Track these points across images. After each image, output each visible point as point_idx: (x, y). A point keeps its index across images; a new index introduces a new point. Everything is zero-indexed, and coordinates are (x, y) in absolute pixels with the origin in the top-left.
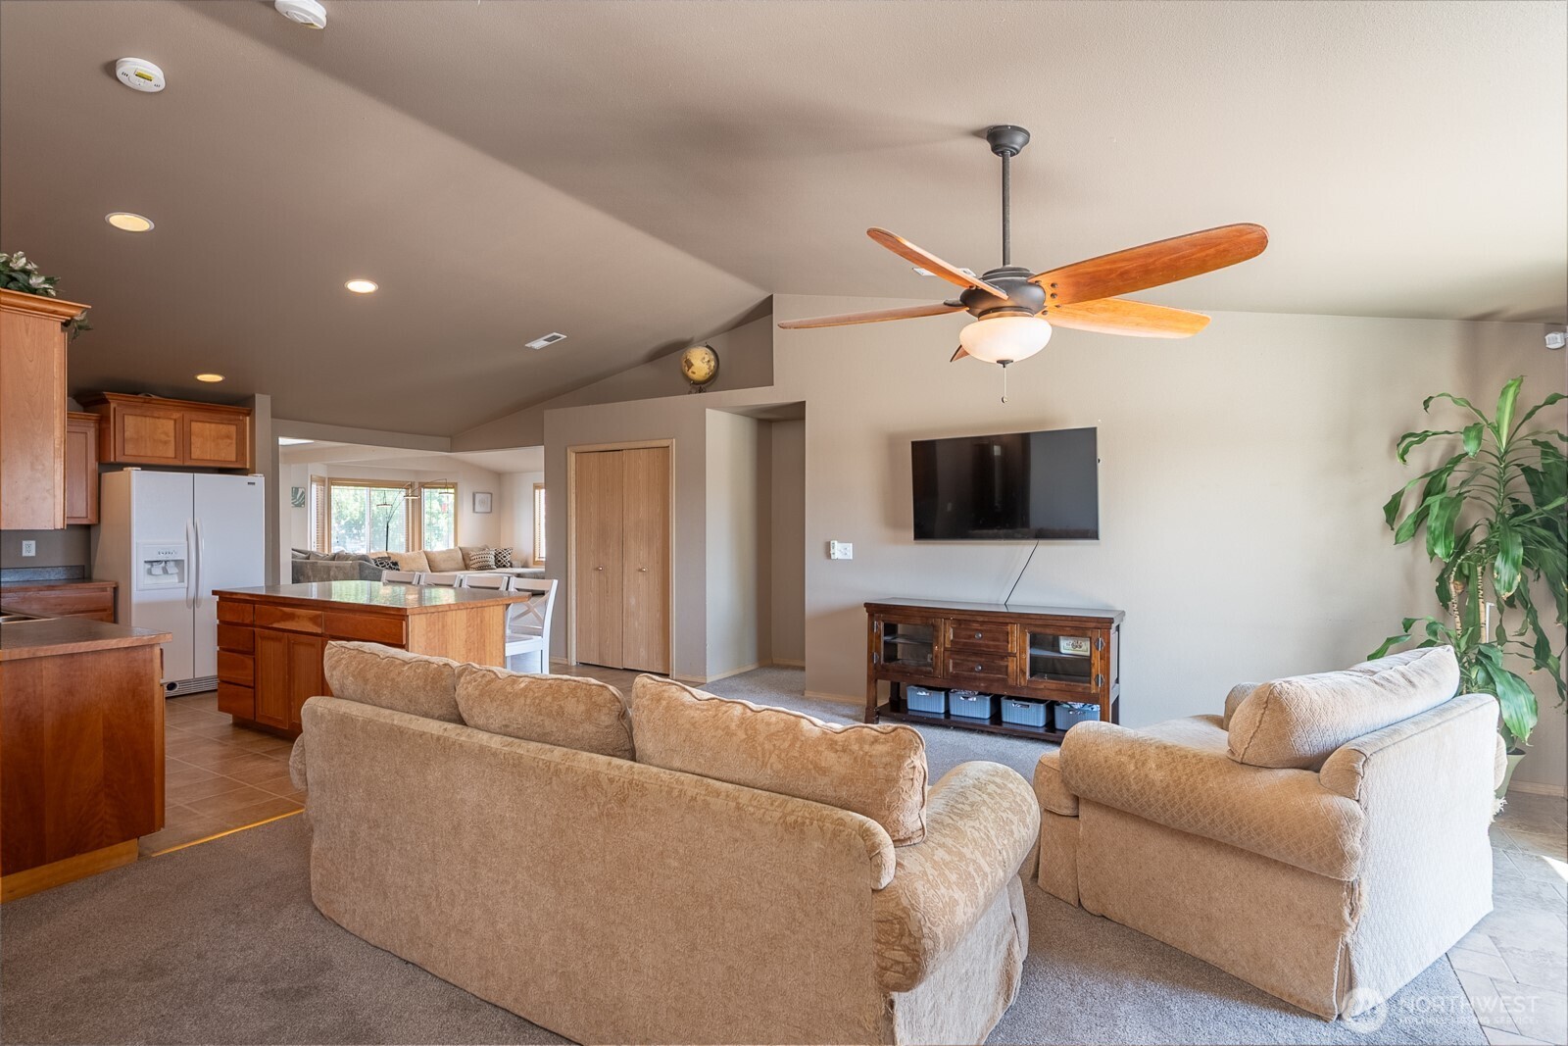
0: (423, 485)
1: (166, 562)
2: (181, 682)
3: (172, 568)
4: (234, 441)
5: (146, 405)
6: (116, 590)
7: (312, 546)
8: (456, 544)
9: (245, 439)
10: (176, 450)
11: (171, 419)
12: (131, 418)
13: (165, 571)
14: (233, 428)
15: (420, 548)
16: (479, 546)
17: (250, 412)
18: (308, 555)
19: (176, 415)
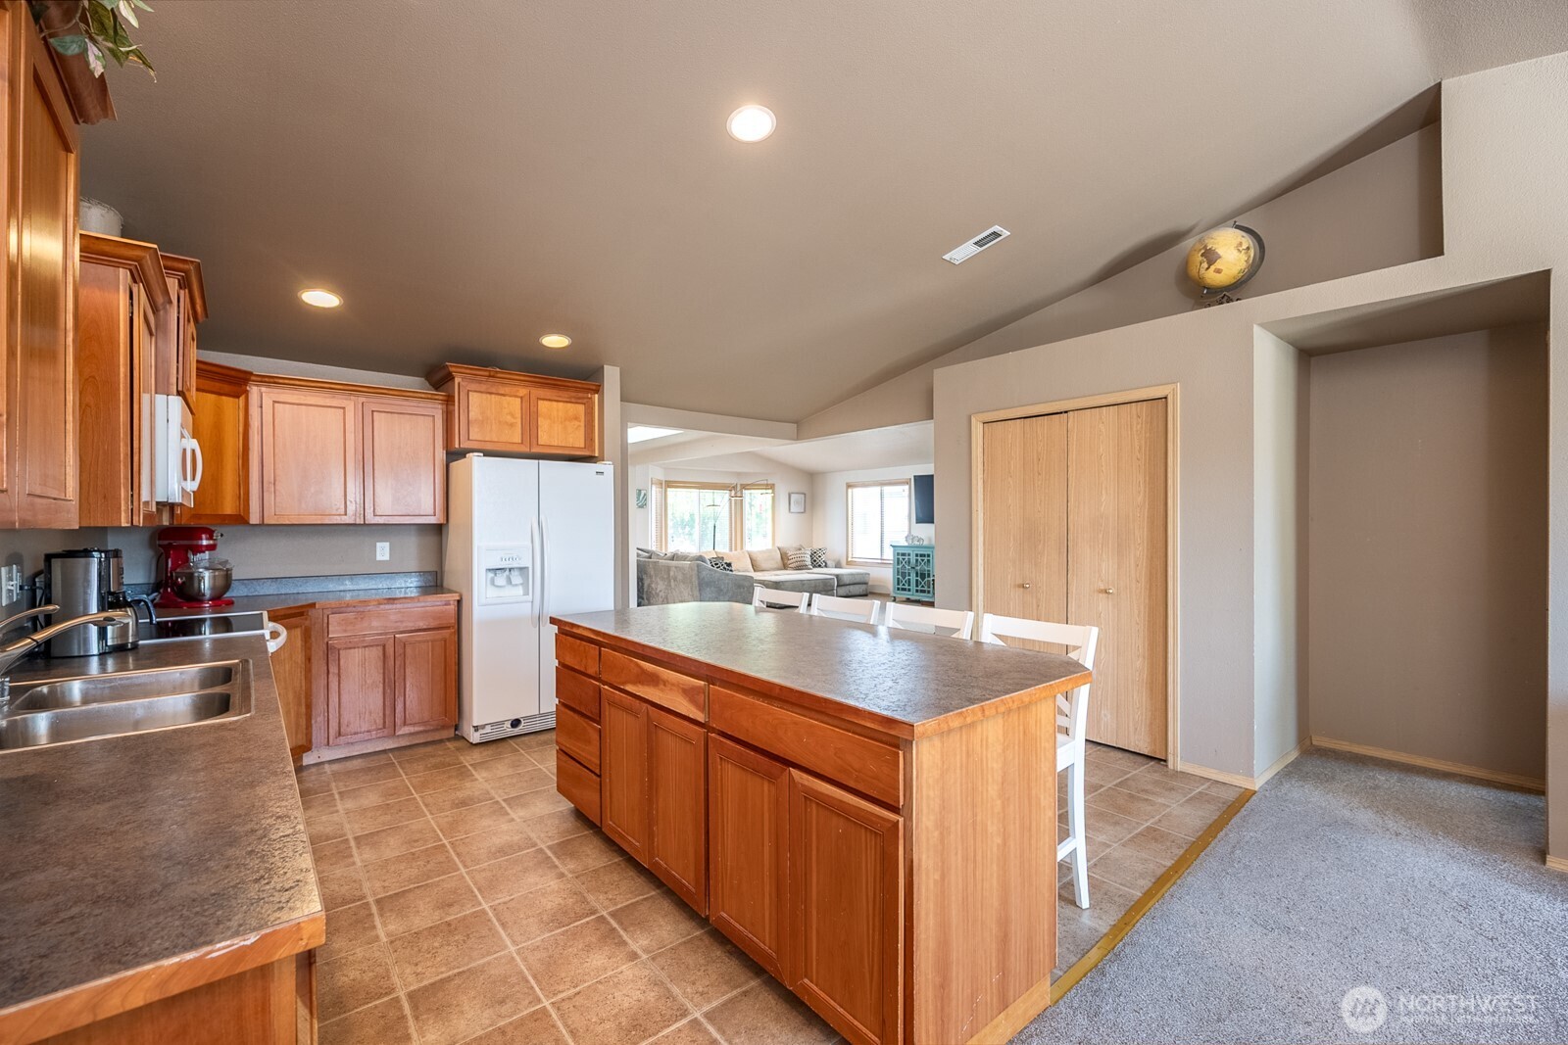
0: (745, 487)
1: (510, 570)
2: (525, 718)
3: (516, 578)
4: (582, 424)
5: (491, 379)
6: (459, 602)
7: (653, 547)
8: (774, 544)
9: (593, 421)
10: (522, 434)
11: (516, 396)
12: (476, 394)
13: (509, 581)
14: (581, 408)
15: (742, 549)
16: (794, 545)
17: (598, 389)
18: (651, 554)
19: (523, 391)
